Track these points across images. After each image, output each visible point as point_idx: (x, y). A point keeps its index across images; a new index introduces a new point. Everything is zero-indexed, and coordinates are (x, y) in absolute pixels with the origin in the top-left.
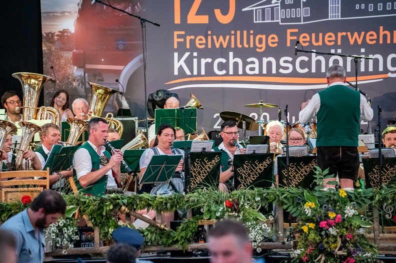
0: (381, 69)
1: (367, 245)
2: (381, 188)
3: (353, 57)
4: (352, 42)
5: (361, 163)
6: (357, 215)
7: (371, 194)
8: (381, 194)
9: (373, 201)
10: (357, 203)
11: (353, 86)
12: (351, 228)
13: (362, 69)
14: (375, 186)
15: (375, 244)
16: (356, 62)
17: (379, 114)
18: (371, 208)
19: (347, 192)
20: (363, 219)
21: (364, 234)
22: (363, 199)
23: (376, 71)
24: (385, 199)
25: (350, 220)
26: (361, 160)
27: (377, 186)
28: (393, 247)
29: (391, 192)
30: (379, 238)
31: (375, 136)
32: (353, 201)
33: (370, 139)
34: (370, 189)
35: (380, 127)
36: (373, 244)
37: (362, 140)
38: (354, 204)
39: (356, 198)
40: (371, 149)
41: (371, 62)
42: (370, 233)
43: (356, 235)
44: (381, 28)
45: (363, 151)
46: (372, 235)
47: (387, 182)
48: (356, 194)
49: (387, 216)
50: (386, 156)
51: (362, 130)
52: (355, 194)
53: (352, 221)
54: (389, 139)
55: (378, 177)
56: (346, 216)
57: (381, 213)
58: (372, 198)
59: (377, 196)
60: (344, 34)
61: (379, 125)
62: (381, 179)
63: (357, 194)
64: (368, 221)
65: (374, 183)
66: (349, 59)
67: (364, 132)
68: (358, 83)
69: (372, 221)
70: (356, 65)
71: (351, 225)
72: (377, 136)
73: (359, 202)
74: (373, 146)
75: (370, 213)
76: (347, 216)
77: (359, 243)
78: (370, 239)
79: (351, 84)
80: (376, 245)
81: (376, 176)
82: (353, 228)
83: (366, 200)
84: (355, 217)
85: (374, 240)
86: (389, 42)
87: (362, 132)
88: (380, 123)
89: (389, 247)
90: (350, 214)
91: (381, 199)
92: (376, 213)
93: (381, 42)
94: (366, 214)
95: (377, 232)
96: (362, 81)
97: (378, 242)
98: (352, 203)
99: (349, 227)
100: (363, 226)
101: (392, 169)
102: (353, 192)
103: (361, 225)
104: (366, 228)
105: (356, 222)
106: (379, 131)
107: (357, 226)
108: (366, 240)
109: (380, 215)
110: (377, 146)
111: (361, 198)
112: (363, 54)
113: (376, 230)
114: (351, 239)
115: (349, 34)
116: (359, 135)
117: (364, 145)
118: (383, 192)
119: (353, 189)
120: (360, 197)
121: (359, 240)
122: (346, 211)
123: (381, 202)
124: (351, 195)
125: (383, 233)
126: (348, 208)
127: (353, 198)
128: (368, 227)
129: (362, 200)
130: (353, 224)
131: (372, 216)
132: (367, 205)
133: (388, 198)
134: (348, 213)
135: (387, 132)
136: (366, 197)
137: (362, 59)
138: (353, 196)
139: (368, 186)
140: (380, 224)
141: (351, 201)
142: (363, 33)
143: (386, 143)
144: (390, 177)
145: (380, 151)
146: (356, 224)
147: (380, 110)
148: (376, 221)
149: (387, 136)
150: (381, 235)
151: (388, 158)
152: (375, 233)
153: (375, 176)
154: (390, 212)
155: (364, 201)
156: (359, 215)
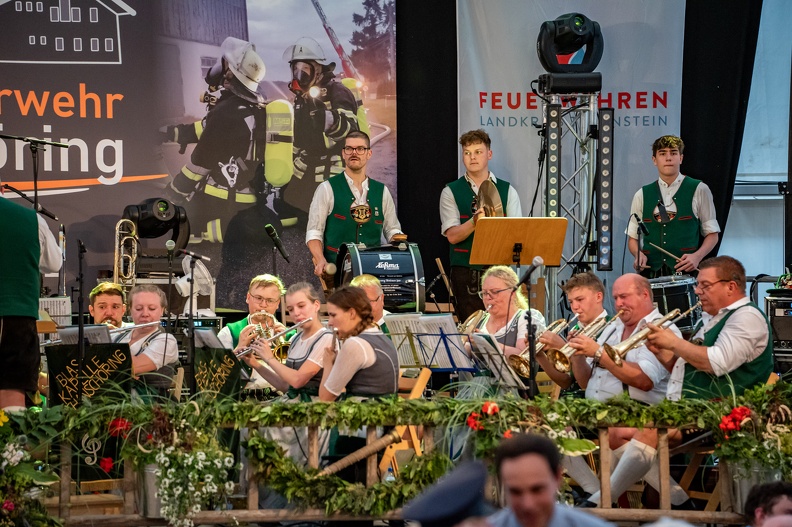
0: (85, 167)
1: (43, 520)
2: (80, 404)
3: (28, 141)
4: (24, 111)
5: (42, 354)
6: (27, 462)
7: (59, 418)
8: (79, 416)
9: (63, 432)
10: (30, 436)
11: (28, 199)
12: (13, 489)
13: (48, 166)
14: (68, 401)
15: (60, 517)
16: (34, 151)
17: (81, 258)
18: (56, 447)
19: (9, 415)
20: (40, 468)
21: (40, 498)
22: (43, 427)
23: (75, 172)
24: (86, 426)
25: (13, 471)
26: (42, 350)
27: (72, 400)
28: (94, 521)
29: (99, 412)
30: (69, 505)
31: (72, 302)
32: (22, 433)
33: (62, 307)
34: (58, 408)
35: (81, 283)
36: (55, 519)
37: (46, 309)
38: (23, 440)
39: (29, 426)
40: (63, 328)
41: (64, 153)
42: (50, 496)
43: (22, 502)
44: (82, 87)
45: (47, 331)
46: (56, 500)
47: (91, 392)
48: (29, 419)
49: (88, 461)
50: (92, 341)
51: (46, 288)
52: (26, 419)
53: (18, 473)
54: (103, 306)
55: (74, 382)
56: (5, 464)
57: (78, 454)
58: (60, 426)
59: (71, 420)
60: (8, 92)
61: (80, 279)
62: (80, 387)
63: (32, 418)
64: (50, 473)
65: (66, 395)
66: (20, 145)
67: (51, 293)
68: (40, 193)
69: (58, 472)
70: (34, 157)
71: (14, 483)
72: (76, 300)
73: (34, 434)
74: (68, 322)
75: (55, 456)
76: (8, 465)
77: (28, 517)
78: (51, 507)
79: (24, 196)
80: (62, 520)
81: (71, 380)
82: (16, 488)
83: (48, 430)
84: (23, 465)
85: (59, 509)
86: (98, 115)
87: (47, 292)
88: (81, 276)
89: (87, 521)
90: (13, 460)
91: (79, 427)
92: (67, 456)
93: (83, 114)
94: (47, 458)
95: (65, 494)
96: (48, 190)
97: (66, 513)
98: (20, 437)
99: (9, 486)
100: (38, 483)
101: (103, 366)
102: (23, 414)
103: (35, 482)
104: (44, 486)
105: (23, 477)
106: (80, 291)
107: (27, 483)
108: (42, 511)
109: (74, 459)
110: (75, 321)
111: (39, 426)
112: (47, 135)
113: (65, 490)
114: (11, 511)
115: (18, 93)
116: (40, 300)
117: (49, 320)
118: (83, 412)
119: (23, 408)
120: (37, 424)
121: (27, 512)
122: (5, 455)
123: (77, 433)
124: (18, 421)
125: (79, 494)
126: (11, 447)
127: (23, 427)
128: (49, 483)
129: (40, 430)
130: (18, 480)
131: (58, 461)
132: (50, 440)
133: (92, 425)
134: (9, 457)
135: (100, 293)
136: (48, 424)
137: (46, 147)
138: (21, 423)
139: (54, 401)
140: (74, 477)
141: (18, 432)
142: (46, 95)
143: (97, 313)
144: (99, 382)
145: (81, 331)
146: (23, 479)
147: (82, 250)
148: (66, 470)
149: (99, 299)
150: (74, 498)
151: (96, 345)
152: (63, 495)
153: (68, 382)
154: (94, 452)
155: (44, 432)
156: (33, 459)
